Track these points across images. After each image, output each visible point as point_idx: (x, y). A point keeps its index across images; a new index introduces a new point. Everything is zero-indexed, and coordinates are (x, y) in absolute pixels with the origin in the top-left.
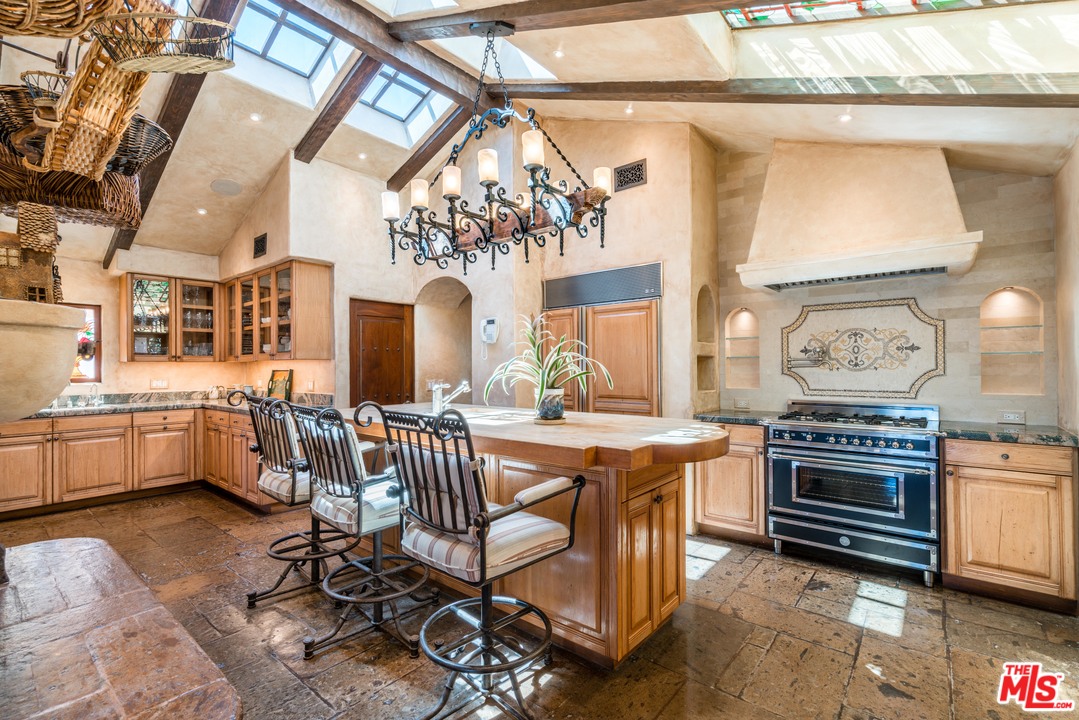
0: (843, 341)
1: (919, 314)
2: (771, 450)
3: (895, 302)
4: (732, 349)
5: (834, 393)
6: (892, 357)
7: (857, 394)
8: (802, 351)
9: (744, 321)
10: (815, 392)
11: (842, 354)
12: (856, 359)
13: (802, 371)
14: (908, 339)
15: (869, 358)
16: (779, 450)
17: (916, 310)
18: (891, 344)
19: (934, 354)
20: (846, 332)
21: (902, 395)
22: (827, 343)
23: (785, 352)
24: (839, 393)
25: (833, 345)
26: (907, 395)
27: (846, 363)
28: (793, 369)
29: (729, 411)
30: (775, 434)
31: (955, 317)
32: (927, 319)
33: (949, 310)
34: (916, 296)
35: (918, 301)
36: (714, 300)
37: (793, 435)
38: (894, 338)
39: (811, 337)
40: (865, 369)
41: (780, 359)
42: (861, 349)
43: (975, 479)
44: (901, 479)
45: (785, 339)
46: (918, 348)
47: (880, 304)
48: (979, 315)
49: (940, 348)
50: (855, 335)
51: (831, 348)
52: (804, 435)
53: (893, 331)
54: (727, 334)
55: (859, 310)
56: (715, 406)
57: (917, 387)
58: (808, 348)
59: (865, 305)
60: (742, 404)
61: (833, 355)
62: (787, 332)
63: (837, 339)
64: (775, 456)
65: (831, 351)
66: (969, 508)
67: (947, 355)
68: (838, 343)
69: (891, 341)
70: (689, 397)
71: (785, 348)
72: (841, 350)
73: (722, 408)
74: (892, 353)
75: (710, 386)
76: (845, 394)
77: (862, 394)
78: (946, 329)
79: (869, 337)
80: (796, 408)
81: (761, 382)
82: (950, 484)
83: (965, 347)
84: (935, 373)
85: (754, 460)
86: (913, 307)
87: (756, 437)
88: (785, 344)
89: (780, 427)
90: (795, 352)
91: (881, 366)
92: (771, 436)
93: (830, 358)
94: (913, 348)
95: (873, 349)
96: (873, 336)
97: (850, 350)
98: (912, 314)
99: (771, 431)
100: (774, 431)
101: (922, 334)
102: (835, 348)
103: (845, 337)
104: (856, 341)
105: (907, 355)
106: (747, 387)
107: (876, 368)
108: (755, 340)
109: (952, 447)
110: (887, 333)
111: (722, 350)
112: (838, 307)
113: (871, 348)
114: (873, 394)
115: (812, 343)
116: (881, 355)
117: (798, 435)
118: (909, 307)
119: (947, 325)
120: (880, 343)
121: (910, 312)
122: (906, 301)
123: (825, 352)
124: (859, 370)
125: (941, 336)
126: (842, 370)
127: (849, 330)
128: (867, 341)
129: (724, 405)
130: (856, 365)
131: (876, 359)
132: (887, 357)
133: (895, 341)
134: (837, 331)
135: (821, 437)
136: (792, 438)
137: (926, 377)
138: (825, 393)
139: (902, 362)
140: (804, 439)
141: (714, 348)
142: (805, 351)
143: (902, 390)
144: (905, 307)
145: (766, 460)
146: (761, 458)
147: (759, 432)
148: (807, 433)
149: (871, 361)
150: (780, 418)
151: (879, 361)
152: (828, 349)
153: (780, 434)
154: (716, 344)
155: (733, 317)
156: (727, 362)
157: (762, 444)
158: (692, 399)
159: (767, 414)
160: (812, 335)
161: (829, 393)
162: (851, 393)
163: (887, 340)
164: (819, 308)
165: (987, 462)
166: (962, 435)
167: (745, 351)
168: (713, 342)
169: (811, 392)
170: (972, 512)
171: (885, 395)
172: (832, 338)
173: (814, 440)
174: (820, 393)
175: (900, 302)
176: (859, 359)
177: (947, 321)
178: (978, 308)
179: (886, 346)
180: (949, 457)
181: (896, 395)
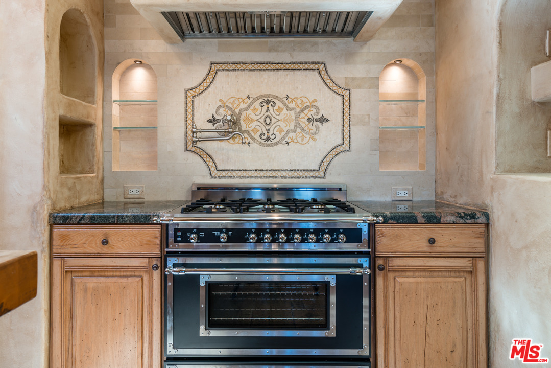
0: (255, 110)
1: (328, 81)
2: (171, 261)
3: (307, 66)
4: (121, 118)
5: (245, 174)
6: (303, 129)
7: (269, 174)
8: (209, 121)
9: (139, 79)
10: (224, 174)
11: (253, 125)
12: (268, 130)
13: (210, 147)
14: (317, 108)
15: (281, 131)
16: (181, 260)
17: (325, 77)
18: (302, 115)
19: (341, 128)
20: (257, 98)
21: (312, 174)
22: (237, 111)
23: (189, 121)
24: (250, 174)
25: (244, 114)
26: (317, 174)
27: (257, 136)
28: (199, 144)
29: (116, 204)
30: (176, 236)
31: (359, 87)
32: (335, 88)
33: (353, 79)
34: (326, 61)
35: (328, 67)
36: (94, 41)
37: (202, 235)
38: (305, 108)
39: (220, 104)
40: (277, 144)
41: (183, 131)
42: (274, 120)
43: (403, 271)
44: (333, 283)
45: (189, 105)
46: (327, 120)
47: (292, 66)
48: (377, 87)
49: (346, 120)
50: (268, 102)
51: (242, 117)
52: (217, 233)
53: (305, 100)
54: (115, 95)
55: (272, 72)
56: (94, 197)
57: (325, 164)
58: (217, 117)
59: (277, 67)
60: (134, 192)
61: (244, 127)
62: (192, 95)
63: (248, 107)
64: (176, 272)
65: (241, 121)
66: (397, 308)
67: (352, 128)
68: (249, 112)
69: (302, 111)
70: (41, 183)
71: (190, 116)
72: (252, 120)
73: (106, 199)
74: (303, 125)
75: (87, 169)
76: (256, 174)
77: (274, 174)
78: (352, 99)
79: (282, 106)
80: (202, 195)
81: (159, 161)
82: (380, 281)
83: (367, 119)
84: (341, 148)
85: (146, 278)
86: (323, 73)
87: (149, 243)
88: (190, 111)
89: (183, 224)
90: (201, 122)
91: (292, 141)
92: (171, 240)
93: (240, 130)
94: (323, 120)
95: (285, 120)
96: (285, 105)
97: (262, 120)
98: (321, 81)
99: (171, 232)
100: (176, 230)
101: (330, 105)
102: (247, 119)
103: (257, 105)
104: (268, 111)
105: (317, 128)
106: (141, 168)
107: (287, 143)
108: (152, 105)
109: (383, 235)
110: (299, 102)
111: (106, 117)
112: (250, 67)
113: (283, 120)
114: (284, 174)
115: (222, 111)
116: (292, 127)
117: (209, 235)
118: (319, 73)
119: (352, 95)
120: (292, 113)
121: (320, 79)
122: (316, 66)
123: (235, 123)
124: (272, 145)
125: (347, 105)
126: (254, 145)
127: (261, 96)
128: (280, 110)
129: (110, 195)
130: (268, 139)
131: (288, 132)
132: (299, 130)
133: (306, 112)
134: (248, 97)
135: (238, 235)
136: (201, 240)
137: (334, 153)
138: (234, 174)
139: (313, 136)
140: (217, 240)
141: (94, 112)
142: (213, 121)
143: (312, 168)
144: (316, 72)
145: (164, 278)
146: (156, 275)
147: (151, 234)
148: (221, 231)
149: (283, 134)
150: (185, 210)
151: (291, 135)
152: (239, 119)
153: (183, 235)
154: (98, 105)
155: (124, 74)
156: (115, 134)
157: (157, 252)
158: (45, 187)
159: (166, 205)
160: (221, 100)
161: (240, 174)
162: (262, 174)
163: (298, 110)
164: (229, 67)
165: (414, 249)
166: (391, 218)
167: (139, 120)
168: (93, 103)
169: (219, 174)
170: (401, 312)
171: (296, 174)
172: (243, 106)
173: (230, 240)
174: (230, 174)
175: (312, 66)
176: (271, 132)
177: (353, 91)
178: (378, 78)
179: (297, 116)
180: (379, 248)
181: (306, 174)
